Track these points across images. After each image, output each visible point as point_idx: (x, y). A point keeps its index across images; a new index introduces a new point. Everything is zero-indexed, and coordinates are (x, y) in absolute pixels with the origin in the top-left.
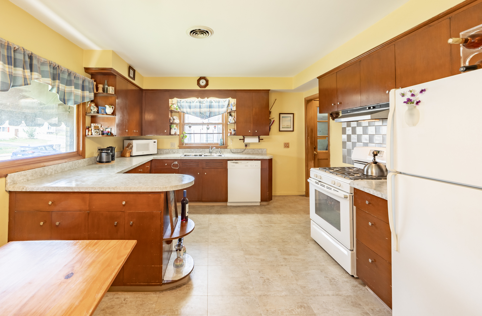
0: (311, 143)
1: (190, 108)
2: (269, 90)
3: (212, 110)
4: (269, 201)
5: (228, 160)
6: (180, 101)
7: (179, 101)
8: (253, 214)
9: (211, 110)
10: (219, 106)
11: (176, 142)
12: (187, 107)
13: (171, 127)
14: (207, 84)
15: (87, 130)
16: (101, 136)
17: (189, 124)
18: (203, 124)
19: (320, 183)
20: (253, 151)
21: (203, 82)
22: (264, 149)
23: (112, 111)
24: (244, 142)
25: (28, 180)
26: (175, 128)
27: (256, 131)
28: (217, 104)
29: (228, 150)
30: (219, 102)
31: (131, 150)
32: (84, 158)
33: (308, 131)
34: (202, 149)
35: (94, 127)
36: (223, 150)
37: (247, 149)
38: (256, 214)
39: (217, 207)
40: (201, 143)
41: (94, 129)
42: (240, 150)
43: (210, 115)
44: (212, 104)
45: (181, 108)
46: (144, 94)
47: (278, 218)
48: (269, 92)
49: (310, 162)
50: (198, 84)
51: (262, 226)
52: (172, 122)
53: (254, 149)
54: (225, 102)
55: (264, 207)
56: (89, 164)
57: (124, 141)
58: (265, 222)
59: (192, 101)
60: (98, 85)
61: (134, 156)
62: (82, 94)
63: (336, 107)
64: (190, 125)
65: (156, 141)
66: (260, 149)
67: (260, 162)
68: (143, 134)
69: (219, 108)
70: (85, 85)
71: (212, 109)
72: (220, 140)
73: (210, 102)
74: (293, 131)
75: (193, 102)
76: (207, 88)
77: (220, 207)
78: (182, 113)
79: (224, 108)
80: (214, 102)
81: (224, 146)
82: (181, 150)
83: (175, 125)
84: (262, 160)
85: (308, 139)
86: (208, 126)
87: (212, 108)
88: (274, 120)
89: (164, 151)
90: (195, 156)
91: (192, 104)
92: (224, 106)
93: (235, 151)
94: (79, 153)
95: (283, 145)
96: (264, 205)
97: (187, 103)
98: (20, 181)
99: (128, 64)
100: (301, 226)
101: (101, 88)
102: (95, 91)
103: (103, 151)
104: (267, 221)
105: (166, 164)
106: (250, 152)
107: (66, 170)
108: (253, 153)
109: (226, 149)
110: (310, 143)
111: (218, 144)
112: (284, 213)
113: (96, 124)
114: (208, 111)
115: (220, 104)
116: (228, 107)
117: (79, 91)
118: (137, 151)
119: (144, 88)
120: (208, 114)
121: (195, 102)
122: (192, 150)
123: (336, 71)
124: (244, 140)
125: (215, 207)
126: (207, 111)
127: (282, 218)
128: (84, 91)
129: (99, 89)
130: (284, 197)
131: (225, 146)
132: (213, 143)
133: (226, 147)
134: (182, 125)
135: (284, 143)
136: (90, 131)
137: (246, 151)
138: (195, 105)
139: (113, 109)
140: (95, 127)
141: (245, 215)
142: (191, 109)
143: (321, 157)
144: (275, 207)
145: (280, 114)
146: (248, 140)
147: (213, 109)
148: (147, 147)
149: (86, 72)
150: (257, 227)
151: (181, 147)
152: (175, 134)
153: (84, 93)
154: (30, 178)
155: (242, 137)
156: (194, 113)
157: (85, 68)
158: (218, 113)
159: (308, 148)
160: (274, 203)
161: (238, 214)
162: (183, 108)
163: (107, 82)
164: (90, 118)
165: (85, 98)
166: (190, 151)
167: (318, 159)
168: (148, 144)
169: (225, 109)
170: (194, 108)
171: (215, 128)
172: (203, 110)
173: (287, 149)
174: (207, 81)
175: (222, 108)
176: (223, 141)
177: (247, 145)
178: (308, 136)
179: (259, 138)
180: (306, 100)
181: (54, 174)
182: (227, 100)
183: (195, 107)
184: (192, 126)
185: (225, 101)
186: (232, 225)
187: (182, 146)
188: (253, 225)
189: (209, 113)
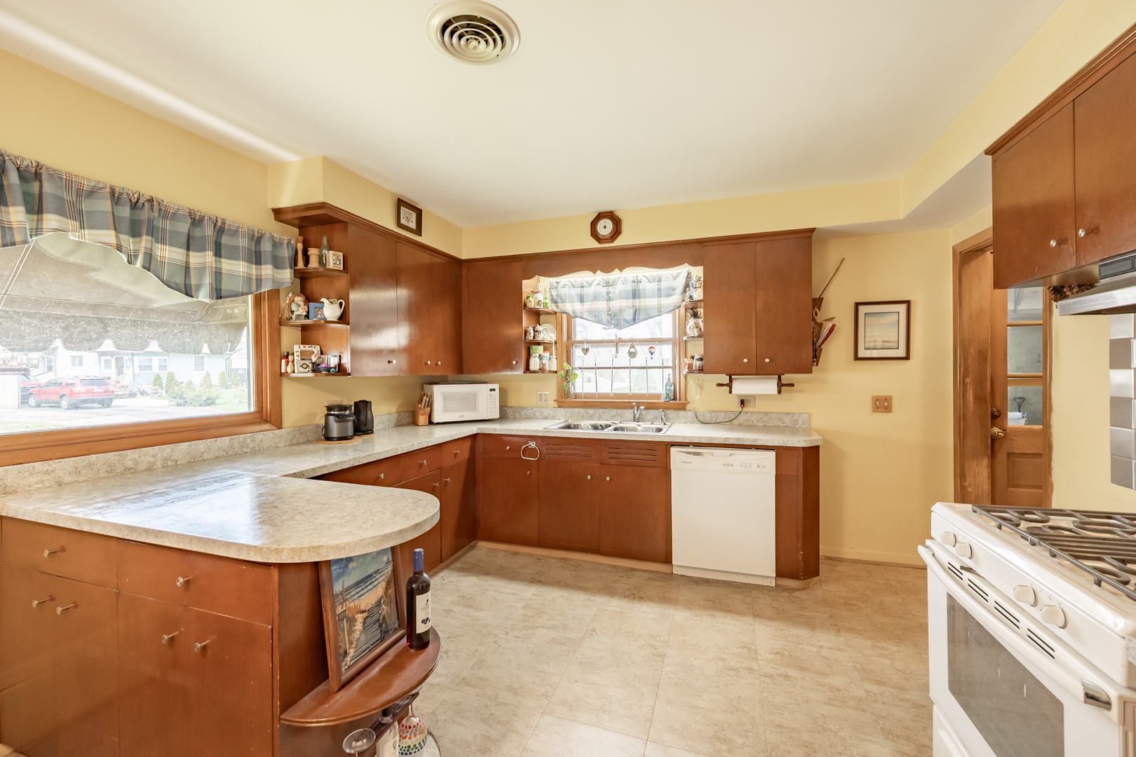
0: (979, 399)
1: (582, 301)
2: (812, 230)
3: (641, 303)
4: (804, 579)
5: (672, 446)
6: (557, 283)
7: (555, 284)
8: (739, 618)
9: (637, 304)
10: (659, 290)
11: (550, 390)
12: (576, 299)
13: (531, 351)
14: (617, 232)
15: (283, 362)
16: (311, 375)
17: (582, 342)
18: (617, 343)
19: (966, 575)
20: (766, 419)
21: (605, 227)
22: (800, 414)
23: (338, 312)
24: (730, 392)
25: (60, 484)
26: (542, 353)
27: (767, 360)
28: (654, 286)
29: (690, 414)
30: (660, 281)
31: (429, 408)
32: (280, 427)
33: (965, 359)
34: (615, 410)
35: (299, 354)
36: (673, 415)
37: (746, 412)
38: (749, 619)
39: (640, 573)
40: (614, 394)
41: (299, 358)
42: (723, 415)
43: (637, 317)
44: (641, 286)
45: (559, 301)
46: (464, 272)
47: (821, 647)
48: (811, 237)
49: (975, 463)
50: (594, 234)
51: (750, 670)
52: (532, 338)
53: (766, 414)
54: (675, 278)
55: (786, 594)
56: (294, 442)
57: (425, 386)
58: (770, 657)
59: (586, 282)
60: (308, 251)
61: (438, 424)
62: (256, 272)
63: (1072, 250)
64: (587, 345)
65: (496, 386)
66: (786, 414)
67: (773, 454)
68: (464, 369)
69: (660, 296)
70: (262, 250)
71: (639, 302)
72: (666, 386)
73: (634, 282)
74: (907, 358)
75: (590, 285)
76: (619, 242)
77: (648, 575)
78: (564, 316)
79: (674, 294)
80: (644, 279)
81: (675, 402)
82: (562, 410)
83: (541, 348)
84: (781, 452)
85: (964, 384)
86: (632, 347)
87: (639, 298)
88: (834, 326)
89: (523, 413)
90: (595, 427)
91: (589, 291)
92: (674, 289)
93: (708, 418)
94: (264, 414)
95: (868, 405)
96: (791, 590)
97: (574, 287)
98: (29, 486)
99: (393, 194)
100: (907, 701)
101: (314, 256)
102: (301, 265)
103: (332, 413)
104: (778, 653)
105: (508, 448)
106: (755, 422)
107: (206, 456)
108: (765, 426)
109: (682, 413)
110: (974, 397)
111: (658, 396)
112: (851, 630)
113: (307, 346)
114: (629, 307)
115: (664, 285)
116: (685, 291)
117: (240, 265)
118: (445, 411)
119: (464, 255)
120: (628, 315)
121: (595, 283)
122: (591, 411)
123: (1071, 97)
124: (730, 385)
125: (636, 573)
126: (627, 307)
127: (840, 650)
128: (260, 264)
129: (310, 260)
130: (872, 567)
131: (679, 404)
132: (646, 394)
133: (683, 407)
134: (566, 347)
135: (873, 397)
136: (290, 363)
137: (741, 419)
138: (595, 293)
139: (341, 307)
140: (302, 352)
141: (712, 616)
142: (585, 303)
143: (1019, 446)
144: (825, 602)
145: (857, 305)
146: (743, 387)
147: (642, 300)
148: (472, 401)
149: (277, 219)
150: (731, 672)
151: (562, 404)
152: (542, 370)
153: (261, 269)
154: (68, 479)
155: (724, 379)
156: (590, 312)
157: (272, 209)
158: (657, 311)
159: (964, 416)
160: (827, 587)
161: (690, 609)
162: (563, 302)
163: (328, 241)
164: (300, 333)
165: (263, 281)
166: (585, 415)
167: (1010, 455)
168: (475, 395)
169: (675, 299)
170: (592, 301)
171: (652, 354)
172: (616, 304)
173: (881, 417)
174: (617, 223)
175: (669, 295)
176: (672, 388)
177: (746, 404)
178: (966, 375)
179: (780, 378)
180: (958, 251)
181: (163, 467)
182: (683, 273)
183: (595, 298)
184: (590, 350)
185: (675, 275)
186: (652, 646)
187: (565, 399)
188: (723, 660)
189: (631, 312)
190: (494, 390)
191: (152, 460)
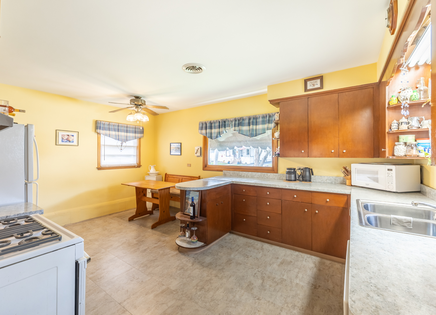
32: (277, 173)
56: (281, 178)
65: (392, 168)
149: (276, 107)
190: (391, 170)
191: (244, 174)
